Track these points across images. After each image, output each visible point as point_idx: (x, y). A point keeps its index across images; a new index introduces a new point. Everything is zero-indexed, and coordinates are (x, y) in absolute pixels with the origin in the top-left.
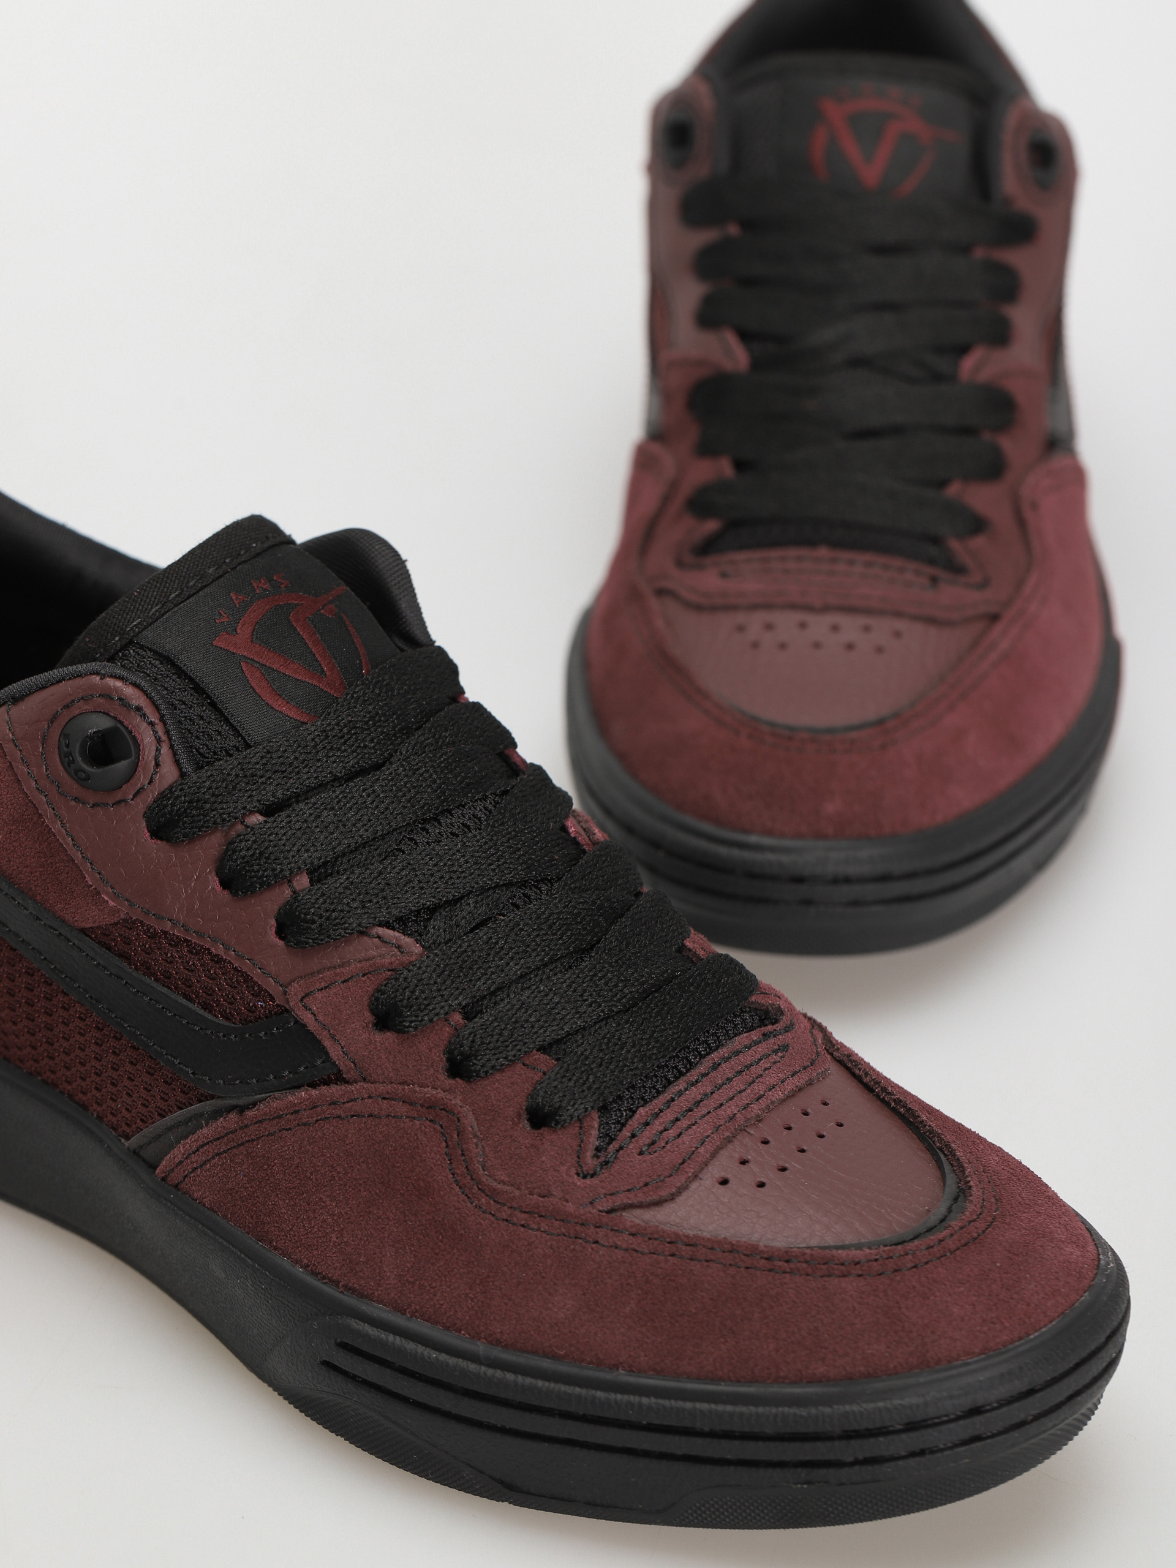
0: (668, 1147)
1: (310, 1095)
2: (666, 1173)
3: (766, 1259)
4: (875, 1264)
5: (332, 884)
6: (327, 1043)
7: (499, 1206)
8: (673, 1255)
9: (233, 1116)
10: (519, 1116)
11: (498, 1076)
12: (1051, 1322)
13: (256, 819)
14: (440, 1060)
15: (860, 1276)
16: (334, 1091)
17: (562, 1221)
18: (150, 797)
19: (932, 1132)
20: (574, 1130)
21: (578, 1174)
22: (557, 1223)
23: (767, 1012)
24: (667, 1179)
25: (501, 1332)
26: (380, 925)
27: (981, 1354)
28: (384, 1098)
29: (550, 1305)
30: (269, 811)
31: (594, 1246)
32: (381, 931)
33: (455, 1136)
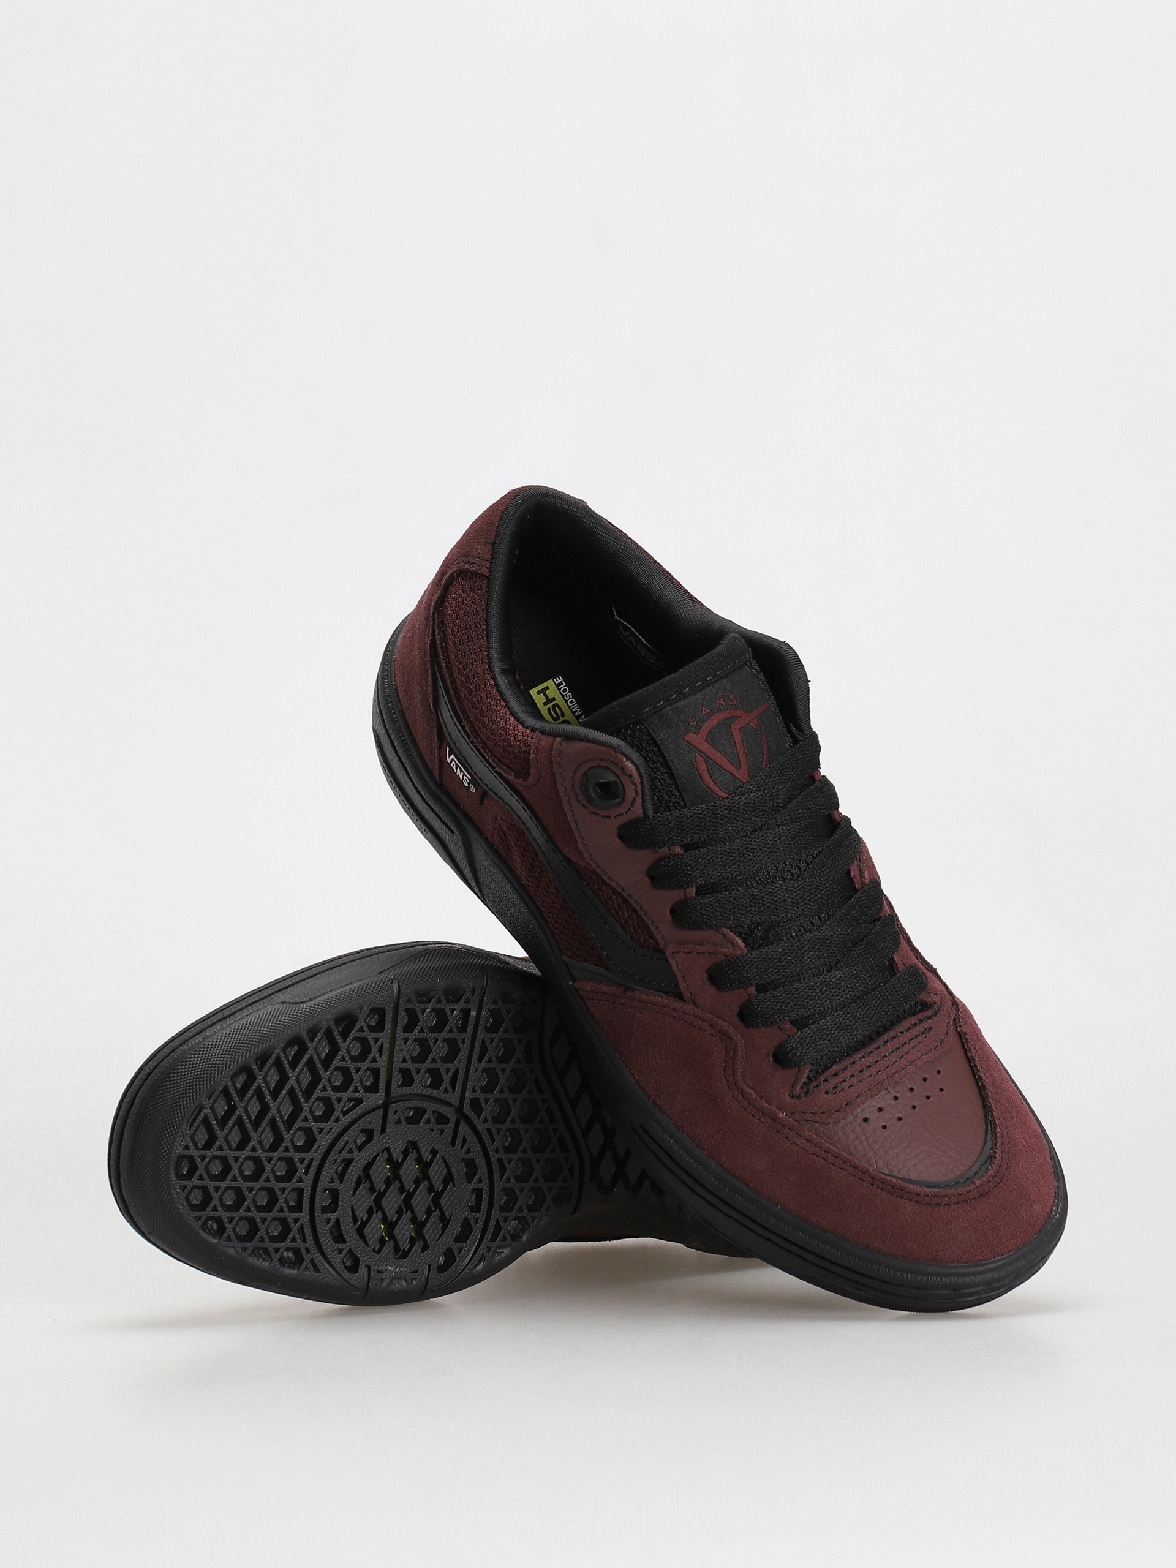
0: (842, 1092)
1: (663, 1002)
2: (836, 1109)
3: (871, 1177)
4: (927, 1197)
5: (709, 899)
6: (680, 979)
7: (743, 1099)
8: (824, 1159)
9: (621, 989)
10: (768, 1055)
11: (763, 1029)
12: (1010, 1252)
13: (678, 850)
14: (736, 1009)
15: (917, 1202)
16: (677, 1004)
17: (774, 1120)
18: (625, 819)
19: (990, 1107)
20: (795, 1070)
21: (789, 1095)
22: (770, 1120)
23: (926, 1004)
24: (835, 1113)
25: (725, 1162)
26: (727, 928)
27: (965, 1263)
28: (700, 1019)
29: (753, 1161)
30: (687, 847)
31: (785, 1139)
32: (725, 930)
33: (732, 1053)
